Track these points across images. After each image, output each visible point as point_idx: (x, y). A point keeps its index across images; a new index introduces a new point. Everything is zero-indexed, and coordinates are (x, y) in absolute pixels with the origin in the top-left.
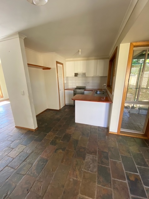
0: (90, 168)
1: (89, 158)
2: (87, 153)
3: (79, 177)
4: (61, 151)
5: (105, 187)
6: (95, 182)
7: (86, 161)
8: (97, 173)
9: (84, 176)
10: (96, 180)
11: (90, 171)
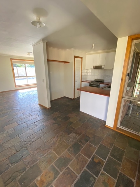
0: (69, 140)
1: (73, 135)
2: (74, 132)
3: (58, 142)
4: (57, 125)
5: (70, 154)
6: (66, 149)
7: (69, 136)
8: (71, 145)
9: (61, 143)
10: (68, 149)
11: (68, 142)
